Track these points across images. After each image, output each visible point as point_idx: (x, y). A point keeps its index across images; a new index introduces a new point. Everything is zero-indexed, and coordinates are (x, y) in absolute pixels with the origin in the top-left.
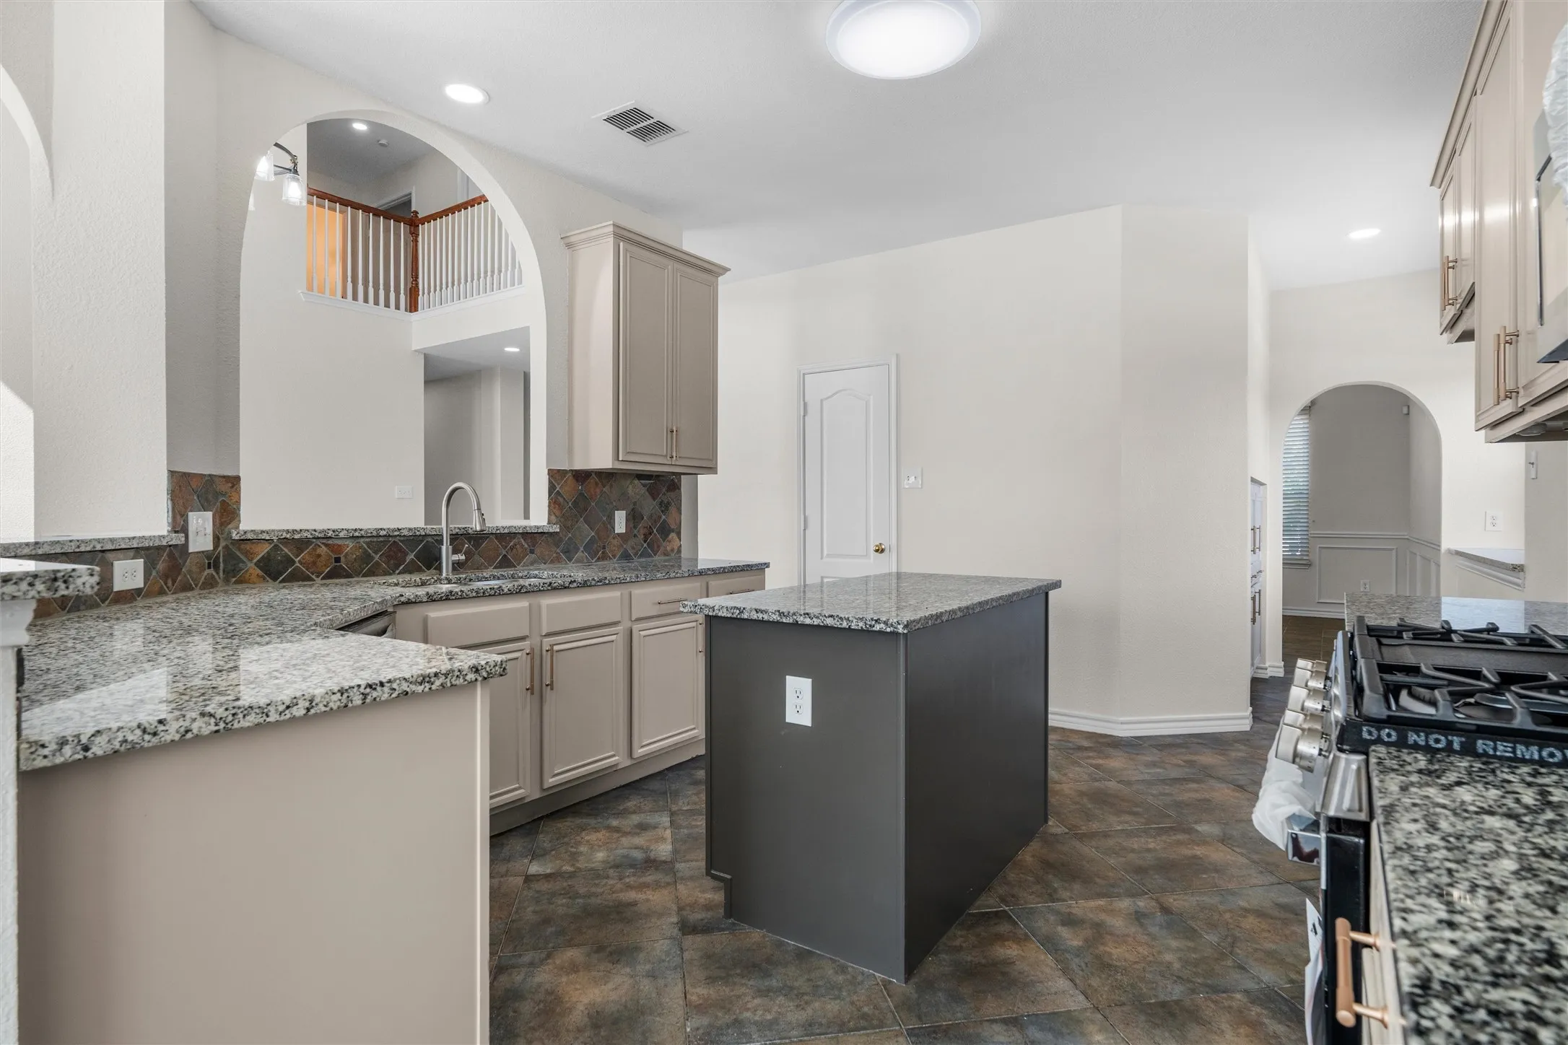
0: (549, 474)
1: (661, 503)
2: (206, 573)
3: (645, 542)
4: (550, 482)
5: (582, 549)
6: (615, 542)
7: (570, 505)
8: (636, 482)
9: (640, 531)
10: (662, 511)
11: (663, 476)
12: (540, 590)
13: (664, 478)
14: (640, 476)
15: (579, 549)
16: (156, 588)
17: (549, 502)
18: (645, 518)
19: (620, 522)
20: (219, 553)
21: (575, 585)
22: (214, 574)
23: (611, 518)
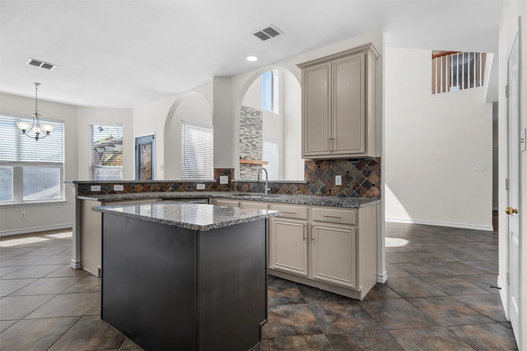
0: (305, 162)
1: (364, 172)
2: (226, 188)
3: (354, 190)
4: (305, 165)
5: (319, 190)
6: (336, 189)
7: (314, 173)
8: (348, 162)
9: (351, 185)
10: (365, 176)
11: (365, 159)
12: (241, 199)
13: (366, 160)
14: (351, 160)
15: (318, 190)
16: (209, 190)
17: (305, 172)
18: (354, 179)
19: (338, 180)
20: (231, 184)
21: (251, 199)
22: (229, 188)
23: (334, 179)
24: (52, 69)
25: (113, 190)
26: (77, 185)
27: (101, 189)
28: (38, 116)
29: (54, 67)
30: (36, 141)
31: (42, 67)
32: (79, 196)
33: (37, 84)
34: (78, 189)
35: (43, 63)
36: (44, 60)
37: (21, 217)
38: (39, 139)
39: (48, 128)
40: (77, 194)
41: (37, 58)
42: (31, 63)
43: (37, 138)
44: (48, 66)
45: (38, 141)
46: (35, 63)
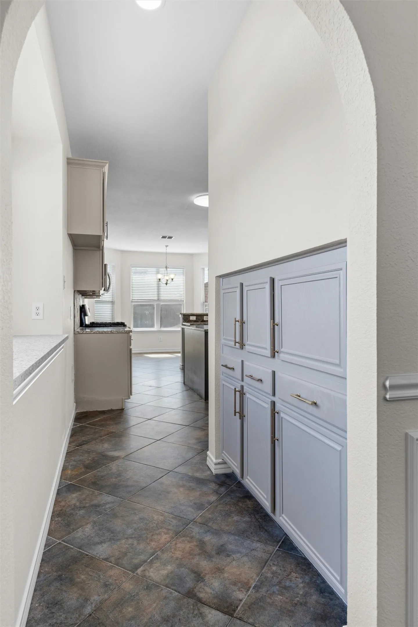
24: (173, 238)
25: (203, 319)
26: (183, 315)
27: (196, 318)
28: (167, 268)
29: (174, 237)
30: (166, 286)
31: (167, 238)
32: (184, 322)
33: (167, 246)
34: (183, 318)
35: (167, 237)
36: (168, 235)
37: (160, 340)
38: (168, 284)
39: (172, 276)
40: (183, 321)
41: (164, 235)
42: (162, 238)
43: (166, 284)
44: (170, 238)
45: (167, 286)
46: (164, 237)
